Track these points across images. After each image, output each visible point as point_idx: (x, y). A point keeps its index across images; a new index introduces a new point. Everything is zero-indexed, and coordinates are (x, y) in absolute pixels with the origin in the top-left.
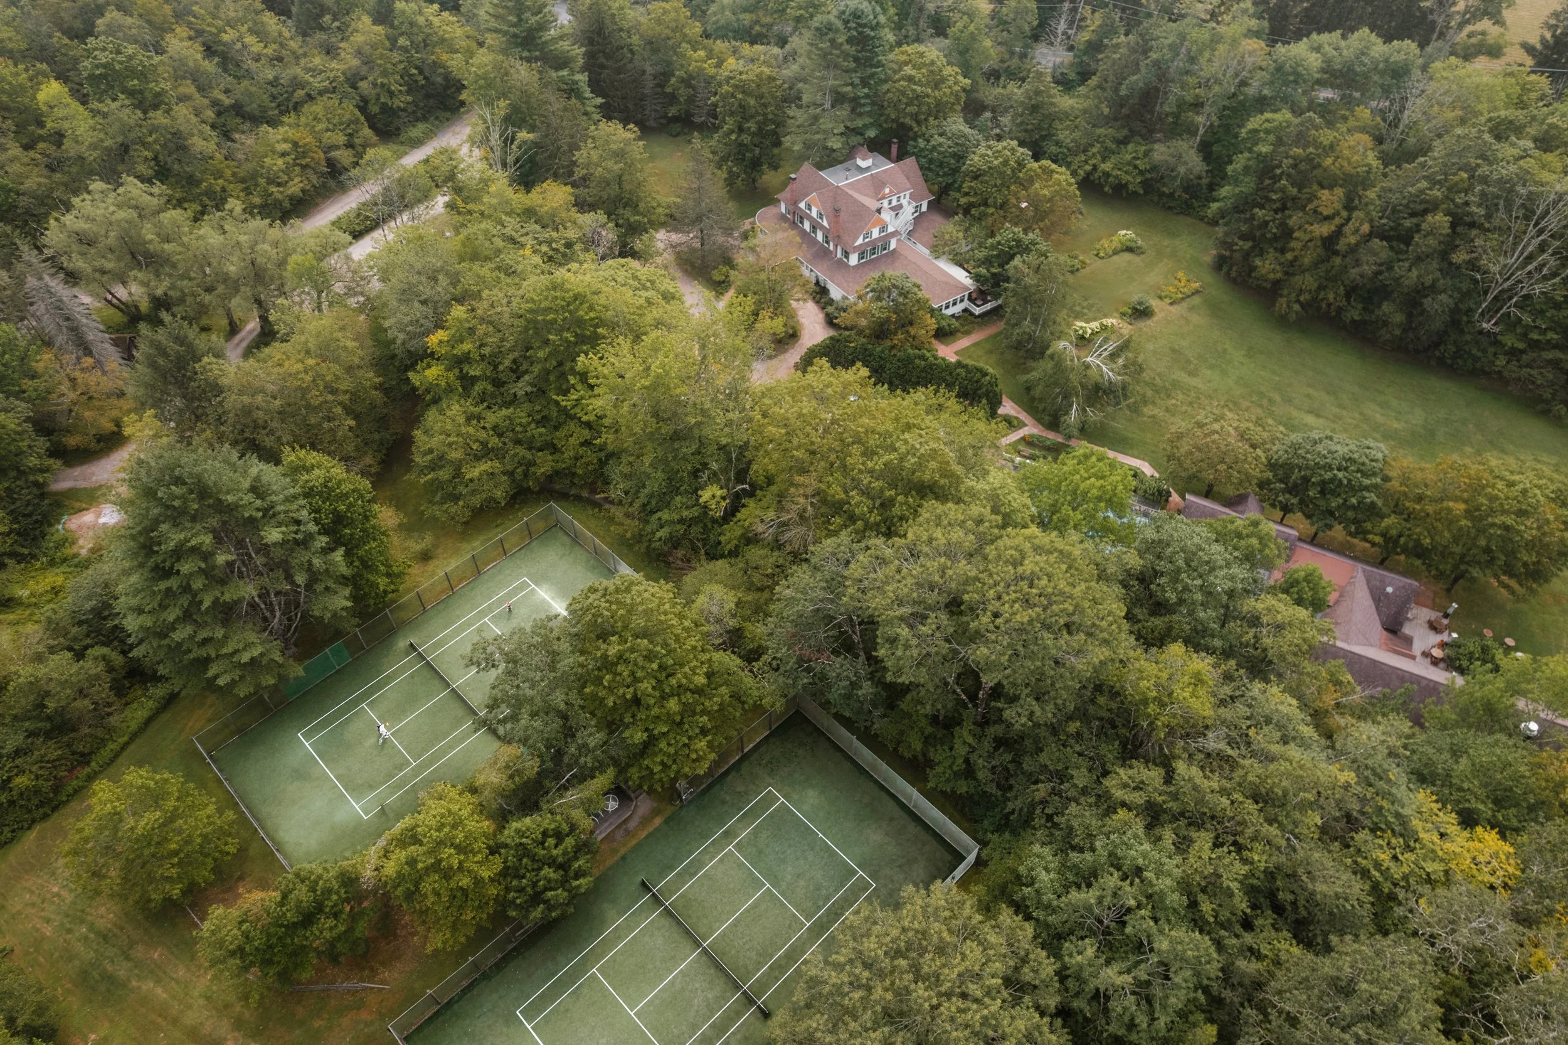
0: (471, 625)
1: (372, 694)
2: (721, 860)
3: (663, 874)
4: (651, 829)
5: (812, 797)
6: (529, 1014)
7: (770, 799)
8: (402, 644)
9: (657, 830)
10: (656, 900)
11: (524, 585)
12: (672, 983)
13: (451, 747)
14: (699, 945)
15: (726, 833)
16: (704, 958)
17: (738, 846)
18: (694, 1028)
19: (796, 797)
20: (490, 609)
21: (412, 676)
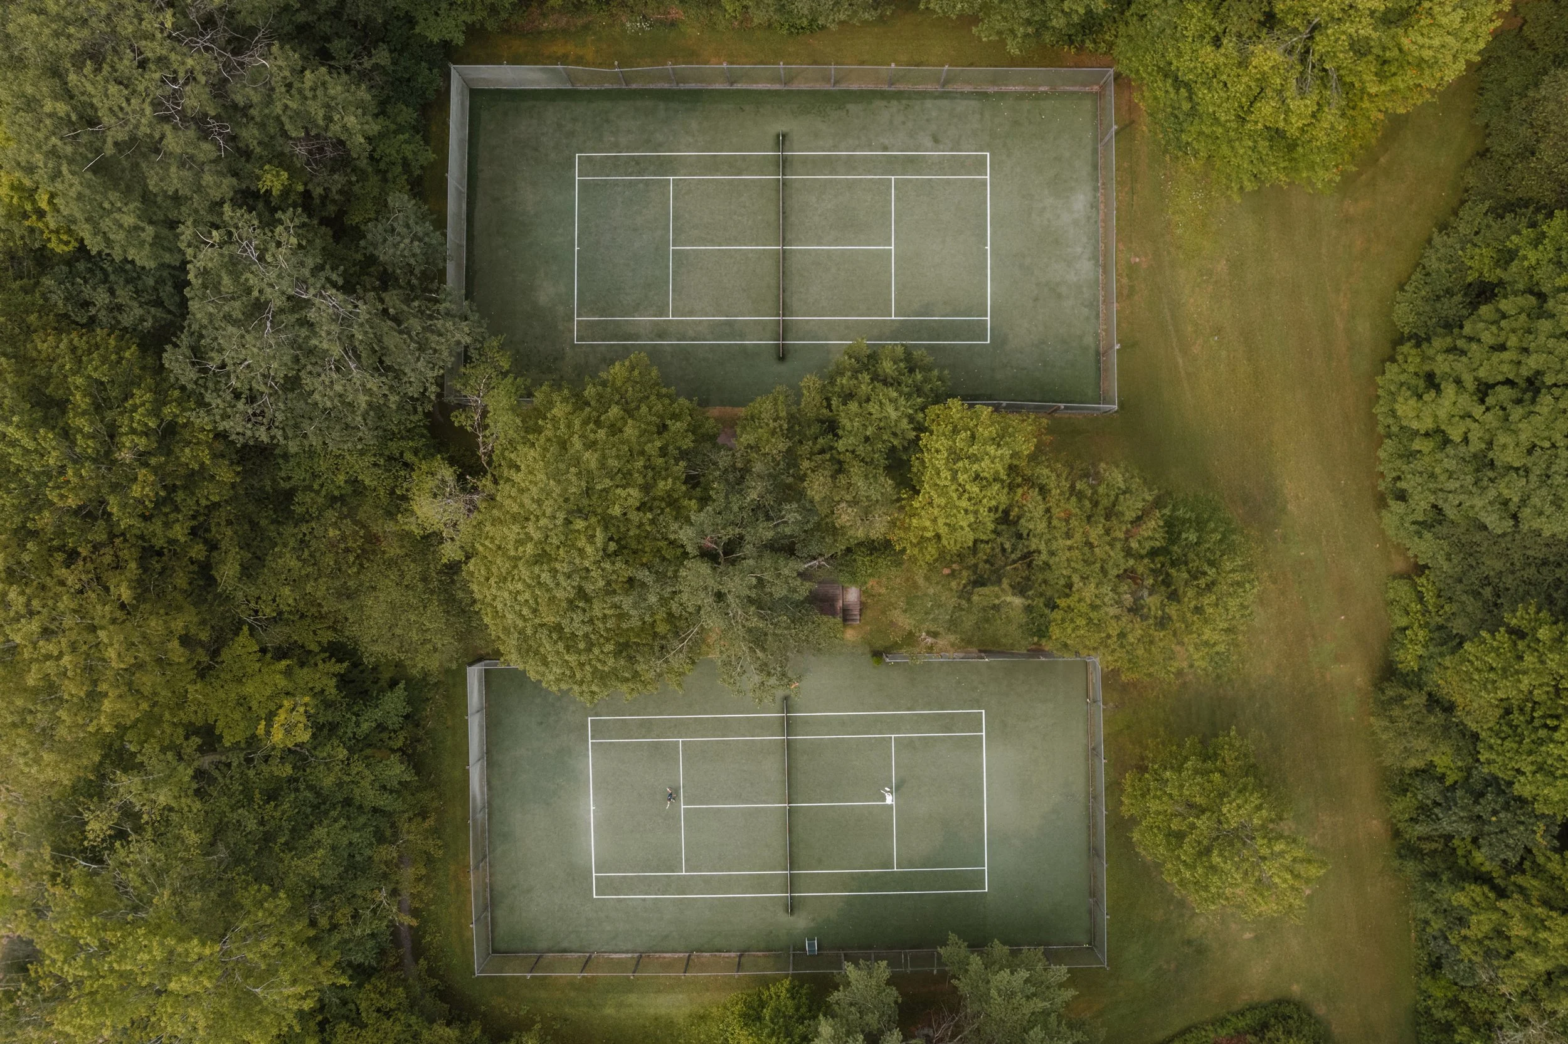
0: (707, 880)
1: (878, 876)
2: (691, 314)
3: (756, 351)
4: (729, 409)
5: (546, 293)
6: (977, 330)
7: (589, 330)
8: (801, 922)
9: (722, 403)
10: (785, 331)
11: (606, 886)
12: (836, 242)
13: (844, 724)
14: (784, 251)
15: (660, 336)
16: (789, 236)
17: (662, 312)
18: (851, 185)
19: (561, 309)
20: (667, 886)
21: (820, 864)
